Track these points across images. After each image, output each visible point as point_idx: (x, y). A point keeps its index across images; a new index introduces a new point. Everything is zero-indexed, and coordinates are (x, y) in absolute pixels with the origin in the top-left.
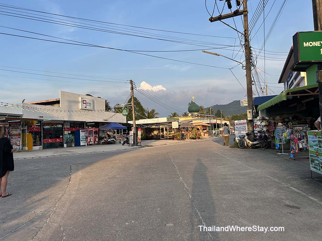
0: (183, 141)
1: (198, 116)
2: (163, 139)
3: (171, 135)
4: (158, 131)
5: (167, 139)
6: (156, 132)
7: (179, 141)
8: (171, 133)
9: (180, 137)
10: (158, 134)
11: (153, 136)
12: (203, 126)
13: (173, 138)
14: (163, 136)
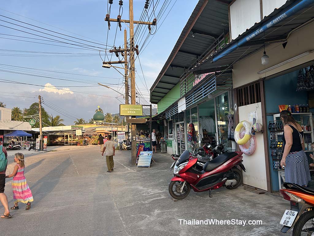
0: (85, 146)
1: (102, 124)
2: (67, 145)
3: (75, 142)
4: (62, 138)
5: (70, 145)
6: (60, 139)
7: (81, 147)
8: (75, 139)
9: (83, 144)
10: (62, 141)
11: (57, 142)
12: (106, 133)
13: (76, 144)
14: (67, 143)
